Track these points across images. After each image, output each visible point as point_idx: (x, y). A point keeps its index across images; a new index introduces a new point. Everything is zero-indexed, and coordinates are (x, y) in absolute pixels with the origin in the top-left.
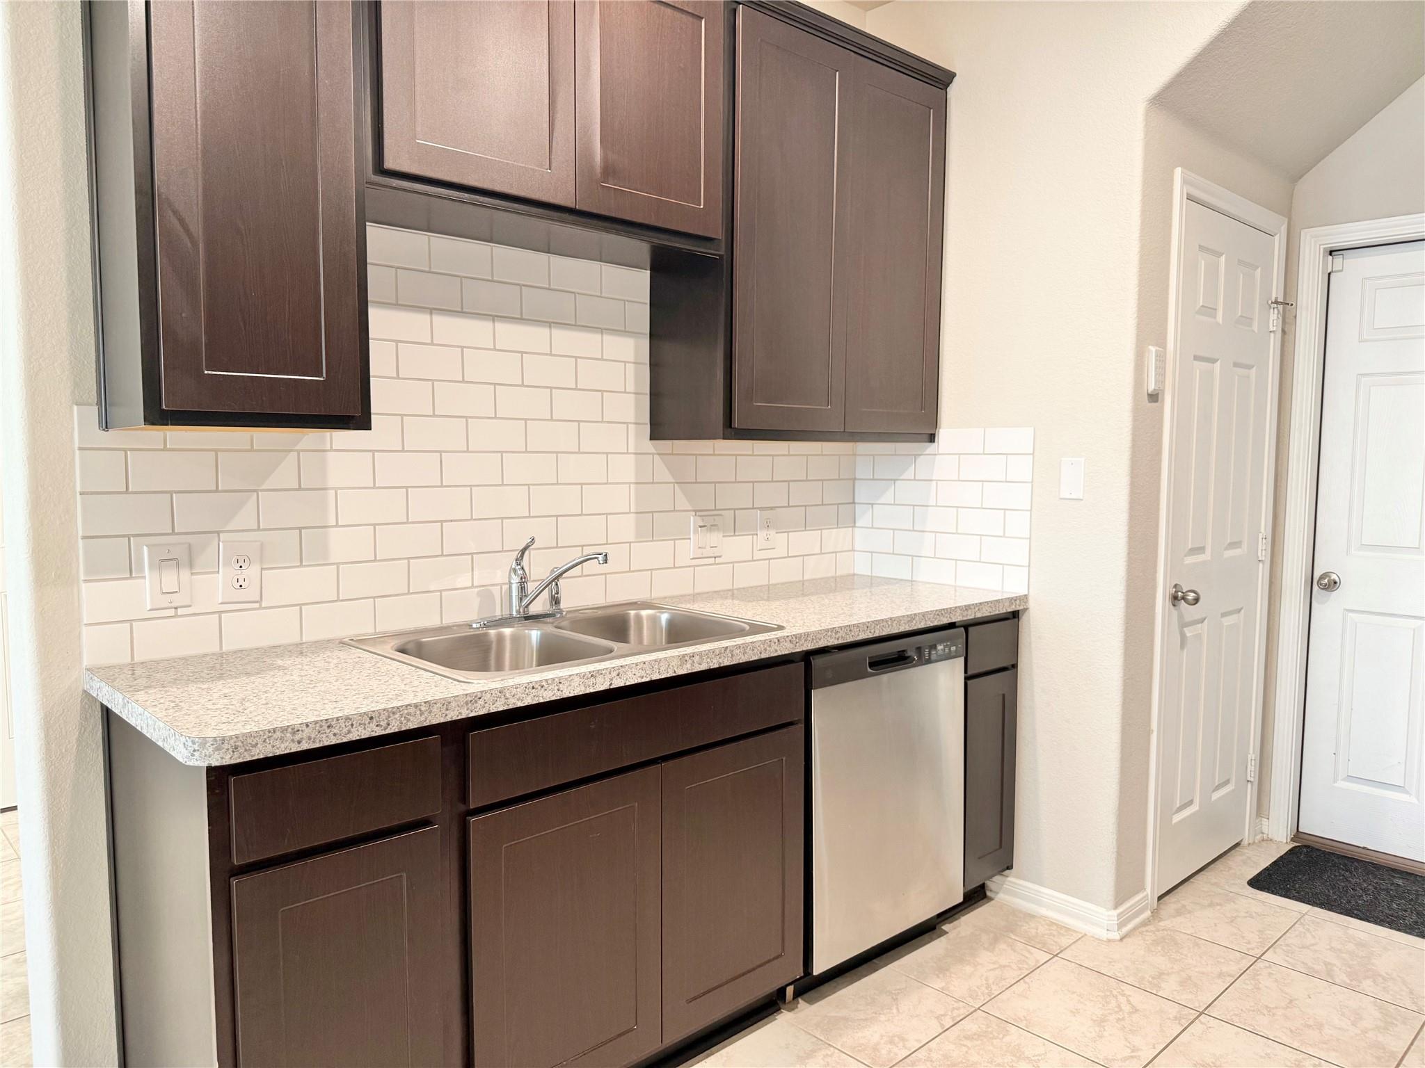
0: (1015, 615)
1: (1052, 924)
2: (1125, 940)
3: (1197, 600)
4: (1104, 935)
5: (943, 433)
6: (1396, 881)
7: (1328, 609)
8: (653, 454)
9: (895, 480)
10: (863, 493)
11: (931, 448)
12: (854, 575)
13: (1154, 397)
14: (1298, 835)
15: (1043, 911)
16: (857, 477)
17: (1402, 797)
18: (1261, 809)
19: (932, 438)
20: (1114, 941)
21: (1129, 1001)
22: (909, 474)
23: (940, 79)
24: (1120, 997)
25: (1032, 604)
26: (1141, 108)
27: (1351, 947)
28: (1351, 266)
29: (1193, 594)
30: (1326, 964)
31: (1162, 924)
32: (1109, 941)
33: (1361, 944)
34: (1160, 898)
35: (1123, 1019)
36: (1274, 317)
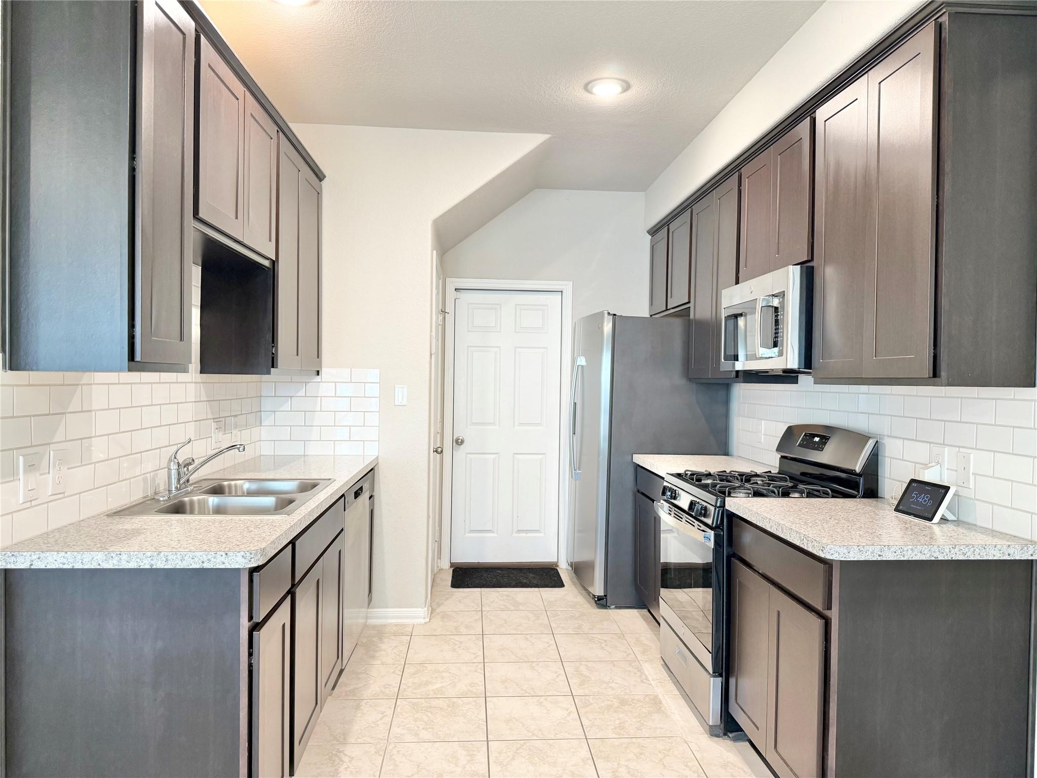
1: (396, 625)
2: (431, 621)
3: (441, 452)
4: (422, 621)
5: (324, 371)
6: (498, 571)
7: (459, 453)
9: (291, 397)
10: (267, 404)
12: (261, 455)
14: (452, 565)
15: (390, 621)
16: (262, 395)
17: (492, 535)
19: (318, 373)
20: (427, 623)
21: (456, 640)
22: (302, 393)
23: (321, 177)
24: (451, 640)
25: (380, 461)
26: (430, 223)
27: (505, 597)
28: (463, 295)
30: (503, 605)
31: (437, 611)
32: (425, 623)
33: (507, 596)
35: (460, 646)
36: (441, 317)
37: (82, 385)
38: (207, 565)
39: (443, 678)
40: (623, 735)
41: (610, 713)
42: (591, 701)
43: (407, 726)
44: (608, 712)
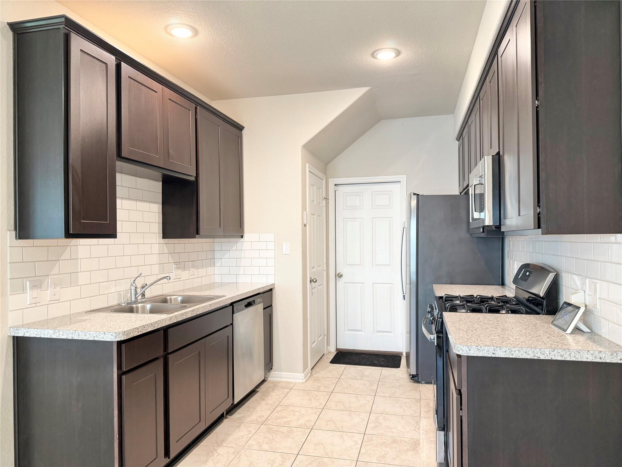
0: (271, 290)
1: (286, 382)
2: (307, 382)
3: (316, 281)
4: (301, 381)
5: (246, 235)
6: (363, 356)
7: (340, 282)
8: (163, 244)
9: (229, 250)
10: (217, 255)
11: (242, 240)
12: (215, 282)
13: (305, 225)
14: (337, 350)
15: (283, 380)
16: (215, 250)
17: (361, 333)
18: (328, 344)
19: (242, 237)
20: (304, 382)
21: (314, 394)
22: (234, 248)
23: (240, 128)
24: (312, 394)
25: (276, 286)
26: (300, 148)
27: (358, 371)
28: (340, 188)
29: (315, 280)
30: (354, 376)
31: (314, 376)
32: (303, 383)
33: (360, 370)
34: (312, 369)
35: (315, 398)
36: (324, 202)
37: (71, 246)
38: (96, 339)
39: (294, 415)
40: (382, 461)
41: (382, 447)
42: (374, 439)
43: (258, 440)
44: (380, 446)
